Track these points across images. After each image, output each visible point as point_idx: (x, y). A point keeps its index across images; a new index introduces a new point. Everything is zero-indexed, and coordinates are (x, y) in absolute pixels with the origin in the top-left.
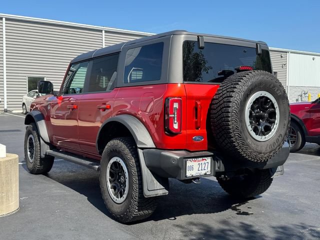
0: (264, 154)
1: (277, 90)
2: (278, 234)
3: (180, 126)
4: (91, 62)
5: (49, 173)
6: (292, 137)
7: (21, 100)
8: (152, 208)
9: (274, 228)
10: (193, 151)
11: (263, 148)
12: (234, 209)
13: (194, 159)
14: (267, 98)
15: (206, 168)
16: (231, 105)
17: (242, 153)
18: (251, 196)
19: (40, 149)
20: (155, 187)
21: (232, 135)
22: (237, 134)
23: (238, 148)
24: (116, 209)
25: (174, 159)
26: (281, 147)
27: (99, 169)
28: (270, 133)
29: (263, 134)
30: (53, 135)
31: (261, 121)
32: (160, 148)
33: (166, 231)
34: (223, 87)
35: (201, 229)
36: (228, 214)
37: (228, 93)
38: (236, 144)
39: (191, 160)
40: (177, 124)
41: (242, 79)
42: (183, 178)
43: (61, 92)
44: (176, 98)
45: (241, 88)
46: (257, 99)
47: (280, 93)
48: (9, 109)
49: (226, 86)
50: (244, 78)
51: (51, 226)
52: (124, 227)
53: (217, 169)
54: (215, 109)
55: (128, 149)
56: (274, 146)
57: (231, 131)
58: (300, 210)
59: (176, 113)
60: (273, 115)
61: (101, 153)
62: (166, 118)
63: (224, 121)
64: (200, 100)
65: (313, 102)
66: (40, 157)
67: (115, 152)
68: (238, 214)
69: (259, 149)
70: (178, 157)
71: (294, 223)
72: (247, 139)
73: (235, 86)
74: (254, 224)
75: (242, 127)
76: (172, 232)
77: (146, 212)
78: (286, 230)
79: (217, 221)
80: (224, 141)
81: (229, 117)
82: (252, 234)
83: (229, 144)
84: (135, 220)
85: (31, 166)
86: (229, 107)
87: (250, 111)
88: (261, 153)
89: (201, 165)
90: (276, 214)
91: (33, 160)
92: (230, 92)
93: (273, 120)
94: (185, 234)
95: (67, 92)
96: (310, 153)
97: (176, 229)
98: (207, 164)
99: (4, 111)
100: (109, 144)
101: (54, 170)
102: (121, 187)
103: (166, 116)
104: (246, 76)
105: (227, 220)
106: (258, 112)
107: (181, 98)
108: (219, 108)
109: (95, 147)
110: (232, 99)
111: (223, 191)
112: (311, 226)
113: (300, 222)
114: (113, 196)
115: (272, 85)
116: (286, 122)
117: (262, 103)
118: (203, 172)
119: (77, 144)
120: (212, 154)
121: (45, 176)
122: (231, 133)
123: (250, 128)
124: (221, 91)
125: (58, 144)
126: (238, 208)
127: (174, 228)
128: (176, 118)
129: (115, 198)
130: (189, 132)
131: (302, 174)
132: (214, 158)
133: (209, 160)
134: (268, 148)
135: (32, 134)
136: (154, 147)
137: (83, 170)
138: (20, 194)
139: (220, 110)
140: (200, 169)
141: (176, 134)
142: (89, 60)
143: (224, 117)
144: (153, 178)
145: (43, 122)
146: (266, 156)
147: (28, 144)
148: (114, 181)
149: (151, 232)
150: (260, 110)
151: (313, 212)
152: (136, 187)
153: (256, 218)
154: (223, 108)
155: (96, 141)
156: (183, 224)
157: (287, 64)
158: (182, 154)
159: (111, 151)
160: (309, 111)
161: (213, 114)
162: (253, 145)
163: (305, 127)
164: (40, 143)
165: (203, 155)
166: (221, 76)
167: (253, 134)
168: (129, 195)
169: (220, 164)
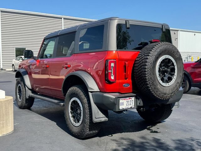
0: (168, 94)
1: (176, 55)
2: (177, 144)
3: (115, 77)
4: (58, 38)
5: (31, 108)
6: (183, 84)
7: (11, 62)
8: (98, 129)
9: (174, 140)
10: (124, 93)
11: (168, 91)
12: (149, 129)
13: (124, 98)
14: (170, 60)
15: (131, 104)
16: (147, 64)
17: (154, 94)
18: (159, 121)
19: (26, 93)
20: (99, 116)
21: (148, 83)
22: (151, 82)
23: (152, 91)
24: (75, 130)
25: (112, 98)
26: (178, 90)
27: (63, 105)
28: (171, 82)
29: (167, 82)
30: (34, 84)
31: (165, 74)
32: (103, 91)
33: (107, 143)
34: (142, 53)
35: (128, 142)
36: (145, 132)
37: (145, 57)
38: (150, 88)
39: (122, 99)
40: (113, 77)
41: (154, 47)
42: (117, 110)
43: (38, 57)
44: (112, 60)
45: (153, 53)
46: (163, 60)
47: (178, 56)
48: (3, 68)
49: (144, 52)
50: (155, 47)
52: (80, 141)
53: (138, 104)
54: (137, 67)
55: (82, 93)
56: (174, 89)
57: (147, 80)
58: (189, 130)
59: (112, 70)
60: (173, 70)
61: (65, 95)
62: (106, 73)
63: (143, 74)
64: (127, 61)
65: (196, 62)
66: (26, 98)
67: (74, 95)
68: (151, 132)
69: (165, 91)
70: (114, 97)
71: (186, 137)
72: (157, 85)
73: (149, 52)
75: (154, 77)
76: (110, 144)
77: (94, 132)
78: (182, 142)
79: (138, 137)
80: (142, 87)
81: (146, 71)
82: (160, 145)
83: (146, 89)
84: (87, 137)
85: (20, 104)
86: (146, 65)
87: (159, 68)
88: (166, 94)
89: (128, 102)
90: (175, 132)
91: (21, 100)
92: (147, 56)
93: (173, 73)
94: (118, 145)
95: (42, 57)
96: (194, 94)
97: (113, 142)
98: (132, 101)
99: (1, 69)
100: (70, 89)
101: (34, 106)
102: (78, 116)
103: (106, 71)
104: (157, 45)
105: (144, 136)
106: (163, 68)
107: (115, 60)
108: (140, 66)
109: (61, 91)
110: (147, 60)
111: (141, 118)
112: (197, 139)
113: (190, 137)
116: (181, 74)
117: (166, 62)
118: (130, 106)
119: (49, 90)
120: (135, 95)
121: (28, 110)
122: (147, 82)
123: (159, 79)
124: (141, 55)
125: (37, 90)
126: (151, 128)
128: (112, 73)
129: (74, 123)
130: (120, 81)
131: (190, 107)
132: (137, 98)
133: (133, 99)
134: (170, 91)
135: (20, 84)
136: (99, 91)
137: (53, 106)
138: (14, 121)
139: (140, 67)
140: (128, 104)
141: (112, 83)
142: (56, 37)
143: (143, 72)
144: (99, 110)
145: (27, 76)
146: (169, 96)
147: (18, 90)
148: (73, 112)
149: (98, 144)
150: (165, 67)
151: (197, 130)
152: (88, 116)
153: (163, 134)
154: (142, 66)
155: (62, 88)
156: (117, 139)
157: (178, 38)
158: (117, 95)
159: (71, 94)
160: (194, 68)
161: (136, 70)
162: (161, 89)
163: (191, 78)
164: (25, 90)
165: (130, 96)
166: (140, 46)
167: (161, 82)
168: (84, 121)
169: (140, 101)
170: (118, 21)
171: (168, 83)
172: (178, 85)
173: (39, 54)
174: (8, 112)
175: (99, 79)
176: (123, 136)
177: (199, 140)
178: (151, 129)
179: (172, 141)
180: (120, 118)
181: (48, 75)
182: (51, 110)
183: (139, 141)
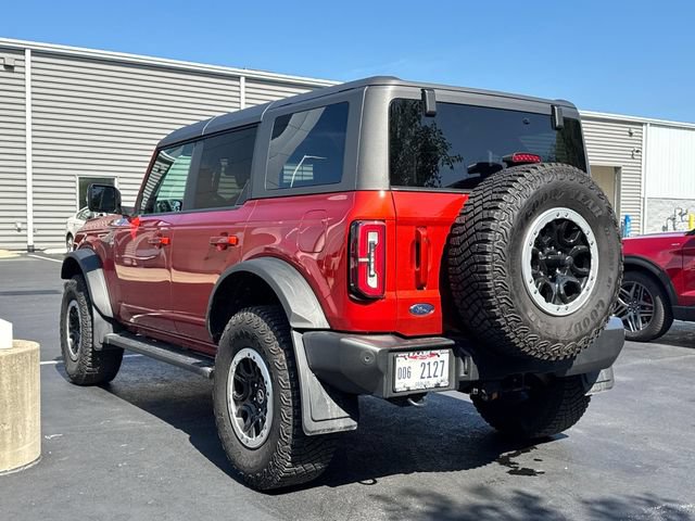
1: (594, 206)
2: (593, 515)
3: (381, 281)
4: (200, 145)
5: (113, 382)
6: (643, 307)
7: (64, 227)
8: (323, 458)
9: (586, 502)
10: (411, 337)
11: (563, 331)
12: (505, 462)
13: (411, 354)
14: (571, 224)
15: (438, 373)
16: (490, 236)
17: (516, 341)
18: (542, 434)
19: (93, 332)
20: (327, 413)
21: (493, 301)
22: (504, 301)
23: (506, 329)
24: (247, 461)
25: (368, 353)
26: (602, 328)
27: (212, 373)
28: (578, 299)
29: (563, 300)
30: (121, 302)
31: (557, 271)
32: (340, 329)
33: (353, 507)
34: (476, 199)
35: (427, 504)
36: (491, 472)
37: (486, 212)
38: (501, 321)
39: (406, 354)
40: (376, 277)
41: (516, 181)
43: (137, 209)
44: (376, 223)
45: (515, 200)
46: (549, 225)
47: (600, 213)
48: (37, 246)
49: (481, 197)
50: (519, 179)
51: (105, 497)
52: (262, 500)
53: (462, 375)
54: (457, 247)
55: (271, 333)
56: (585, 326)
57: (491, 293)
58: (647, 466)
59: (372, 255)
60: (583, 259)
61: (216, 341)
62: (352, 266)
63: (476, 272)
64: (425, 227)
65: (689, 233)
66: (93, 348)
67: (245, 339)
68: (511, 472)
69: (553, 332)
70: (378, 350)
71: (632, 493)
72: (526, 310)
73: (500, 196)
74: (544, 495)
75: (514, 283)
76: (365, 511)
77: (310, 467)
78: (612, 508)
79: (465, 489)
80: (476, 314)
81: (487, 263)
82: (537, 516)
83: (489, 324)
84: (287, 484)
85: (73, 368)
86: (487, 241)
87: (533, 250)
88: (557, 341)
89: (427, 366)
90: (595, 475)
91: (78, 354)
92: (491, 209)
93: (585, 270)
94: (391, 514)
95: (150, 210)
96: (683, 343)
97: (375, 503)
98: (440, 365)
99: (28, 250)
100: (233, 320)
101: (123, 377)
102: (258, 413)
103: (352, 259)
104: (525, 174)
105: (485, 485)
106: (550, 253)
107: (384, 221)
108: (467, 244)
109: (203, 326)
110: (492, 225)
111: (484, 423)
112: (666, 501)
113: (645, 490)
114: (240, 432)
115: (582, 195)
116: (613, 275)
117: (560, 233)
118: (432, 383)
119: (169, 322)
120: (452, 342)
121: (102, 390)
122: (492, 297)
123: (532, 288)
124: (471, 208)
125: (132, 320)
126: (512, 460)
127: (371, 502)
128: (372, 266)
129: (245, 437)
130: (402, 294)
131: (661, 388)
132: (457, 352)
133: (445, 355)
134: (573, 330)
135: (76, 300)
136: (327, 326)
137: (187, 377)
138: (42, 427)
139: (469, 248)
140: (426, 374)
141: (374, 300)
142: (196, 140)
143: (477, 263)
144: (324, 392)
145: (99, 272)
146: (568, 347)
147: (68, 320)
148: (243, 400)
149: (320, 510)
150: (557, 249)
151: (674, 470)
152: (287, 412)
153: (550, 481)
154: (474, 243)
155: (207, 315)
156: (391, 493)
157: (643, 151)
158: (386, 343)
159: (237, 337)
160: (681, 253)
161: (452, 257)
162: (539, 325)
163: (670, 286)
164: (92, 320)
165: (433, 344)
166: (474, 175)
167: (539, 299)
168: (274, 429)
169: (469, 365)
170: (395, 91)
171: (566, 303)
172: (601, 311)
173: (140, 197)
174: (22, 396)
175: (326, 287)
176: (411, 485)
177: (673, 501)
178: (514, 463)
179: (581, 505)
180: (413, 422)
181: (166, 271)
182: (178, 392)
183: (467, 503)
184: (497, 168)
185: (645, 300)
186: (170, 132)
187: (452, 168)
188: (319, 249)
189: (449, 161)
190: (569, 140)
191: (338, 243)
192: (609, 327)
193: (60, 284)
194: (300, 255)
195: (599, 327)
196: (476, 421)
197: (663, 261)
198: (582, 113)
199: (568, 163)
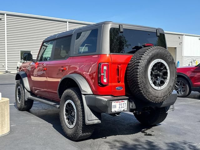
0: (160, 98)
2: (169, 147)
3: (108, 80)
4: (55, 41)
5: (31, 110)
6: (183, 88)
7: (16, 65)
8: (91, 131)
9: (166, 143)
10: (116, 96)
11: (160, 94)
12: (143, 132)
13: (116, 101)
14: (162, 64)
15: (124, 107)
16: (139, 67)
17: (146, 97)
18: (154, 124)
19: (25, 95)
20: (92, 118)
21: (140, 87)
22: (143, 86)
23: (143, 94)
24: (69, 132)
25: (104, 101)
27: (59, 107)
28: (164, 85)
30: (33, 87)
31: (158, 77)
32: (96, 94)
33: (100, 145)
34: (135, 57)
35: (121, 144)
36: (139, 135)
38: (142, 92)
39: (115, 101)
40: (106, 79)
42: (110, 112)
43: (37, 60)
44: (106, 63)
45: (146, 57)
46: (155, 64)
47: (170, 60)
48: (8, 71)
49: (136, 56)
50: (147, 51)
51: (28, 143)
52: (73, 143)
53: (131, 107)
54: (129, 70)
55: (76, 95)
56: (166, 93)
57: (139, 83)
58: (184, 133)
59: (105, 73)
60: (165, 74)
61: (60, 98)
62: (99, 76)
63: (135, 78)
64: (120, 65)
65: (196, 66)
66: (25, 100)
67: (68, 97)
68: (145, 135)
69: (157, 95)
70: (107, 100)
71: (179, 141)
72: (149, 88)
73: (141, 56)
74: (154, 141)
75: (146, 81)
76: (103, 146)
77: (87, 134)
78: (174, 145)
79: (132, 140)
80: (135, 90)
81: (138, 75)
82: (152, 147)
83: (138, 92)
84: (81, 139)
85: (19, 106)
86: (138, 69)
87: (151, 71)
88: (158, 97)
89: (121, 105)
90: (169, 135)
91: (20, 102)
92: (139, 59)
93: (166, 77)
94: (111, 147)
95: (41, 60)
97: (106, 144)
98: (125, 104)
99: (6, 72)
100: (65, 92)
101: (33, 108)
102: (72, 118)
103: (99, 74)
104: (149, 49)
105: (138, 139)
106: (156, 72)
107: (108, 63)
108: (132, 70)
109: (56, 93)
110: (139, 64)
111: (137, 121)
112: (190, 143)
113: (183, 140)
114: (67, 124)
115: (165, 55)
116: (174, 78)
117: (158, 66)
118: (122, 109)
119: (47, 92)
120: (128, 98)
121: (27, 112)
122: (139, 85)
123: (151, 82)
124: (133, 59)
125: (36, 92)
126: (145, 131)
127: (105, 143)
128: (105, 76)
129: (69, 125)
130: (114, 84)
131: (188, 111)
132: (130, 101)
133: (126, 102)
134: (162, 94)
135: (20, 86)
136: (92, 93)
138: (10, 123)
140: (120, 107)
141: (105, 86)
142: (54, 40)
143: (135, 75)
144: (91, 112)
145: (26, 78)
146: (161, 99)
147: (17, 92)
148: (68, 115)
149: (90, 146)
150: (158, 71)
151: (192, 134)
152: (81, 118)
153: (156, 137)
154: (134, 69)
155: (58, 90)
156: (111, 141)
157: (183, 43)
158: (109, 98)
159: (66, 96)
160: (194, 72)
161: (129, 73)
162: (153, 92)
163: (191, 82)
164: (24, 92)
165: (122, 98)
166: (134, 50)
167: (153, 85)
168: (77, 123)
169: (133, 104)
170: (111, 26)
171: (160, 86)
172: (170, 89)
173: (38, 57)
174: (4, 114)
175: (92, 82)
176: (116, 139)
177: (191, 143)
179: (165, 144)
181: (46, 78)
182: (49, 113)
183: (132, 144)
184: (141, 48)
185: (183, 85)
186: (46, 38)
187: (128, 48)
188: (90, 71)
189: (127, 46)
190: (161, 40)
191: (95, 69)
192: (173, 93)
193: (15, 82)
194: (84, 73)
195: (170, 93)
196: (135, 120)
197: (188, 74)
198: (165, 32)
199: (161, 46)
